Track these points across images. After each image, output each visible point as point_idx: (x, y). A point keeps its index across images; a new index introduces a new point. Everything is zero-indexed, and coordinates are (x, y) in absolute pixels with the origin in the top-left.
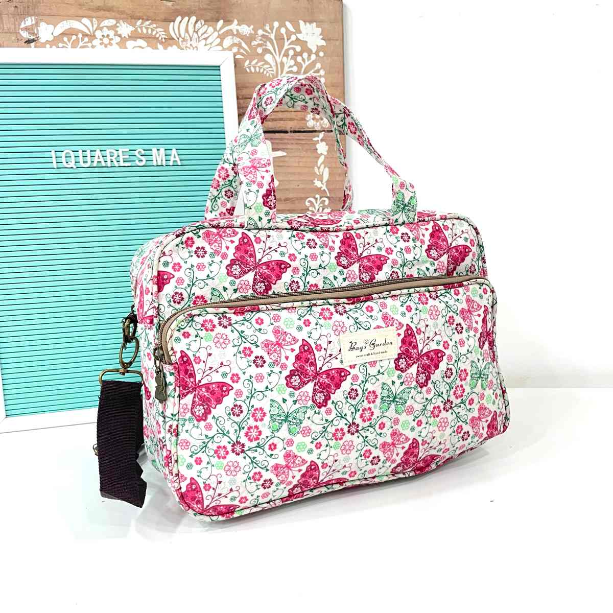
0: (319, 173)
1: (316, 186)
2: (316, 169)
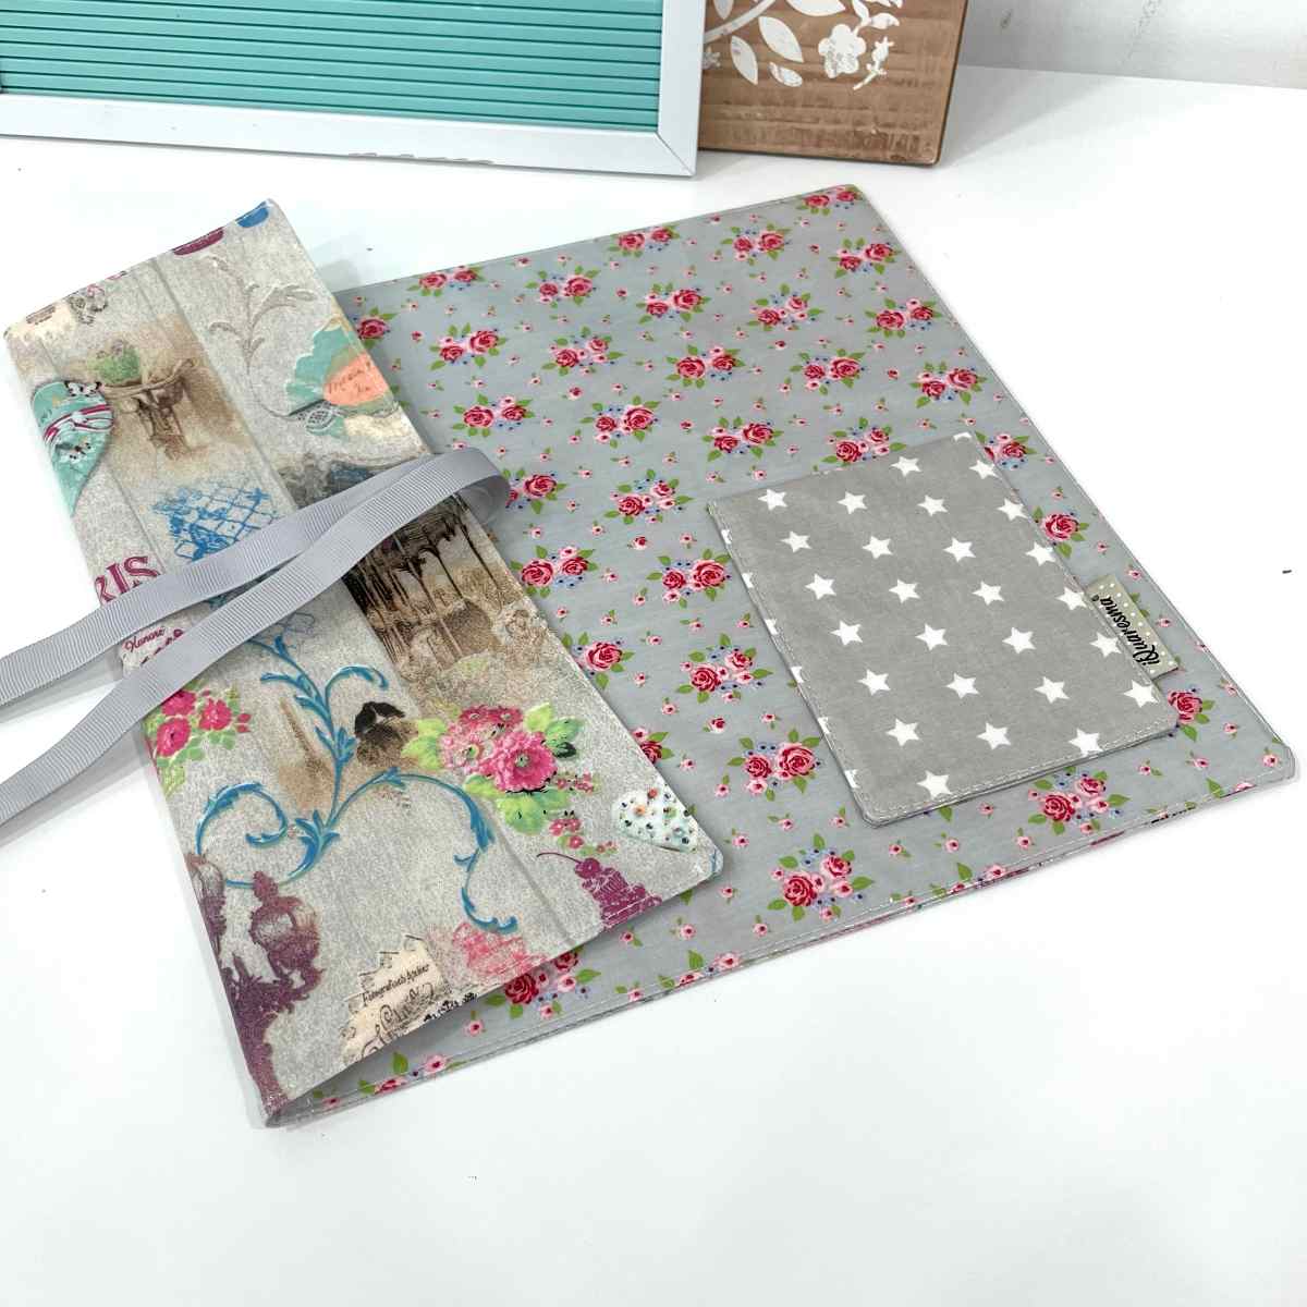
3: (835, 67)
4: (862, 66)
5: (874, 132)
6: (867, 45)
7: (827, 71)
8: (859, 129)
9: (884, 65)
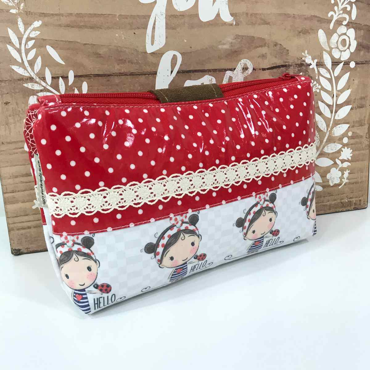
3: (332, 182)
4: (341, 180)
5: (347, 201)
6: (342, 173)
7: (330, 184)
8: (342, 201)
9: (347, 179)
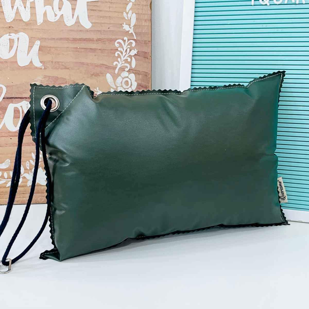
0: (128, 18)
1: (125, 29)
2: (125, 14)
